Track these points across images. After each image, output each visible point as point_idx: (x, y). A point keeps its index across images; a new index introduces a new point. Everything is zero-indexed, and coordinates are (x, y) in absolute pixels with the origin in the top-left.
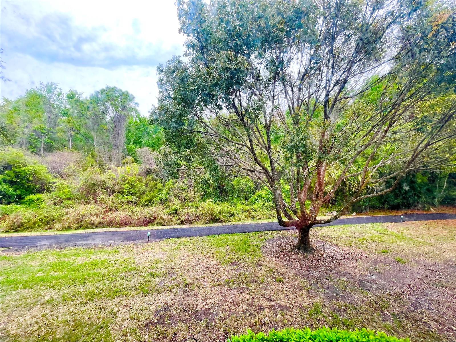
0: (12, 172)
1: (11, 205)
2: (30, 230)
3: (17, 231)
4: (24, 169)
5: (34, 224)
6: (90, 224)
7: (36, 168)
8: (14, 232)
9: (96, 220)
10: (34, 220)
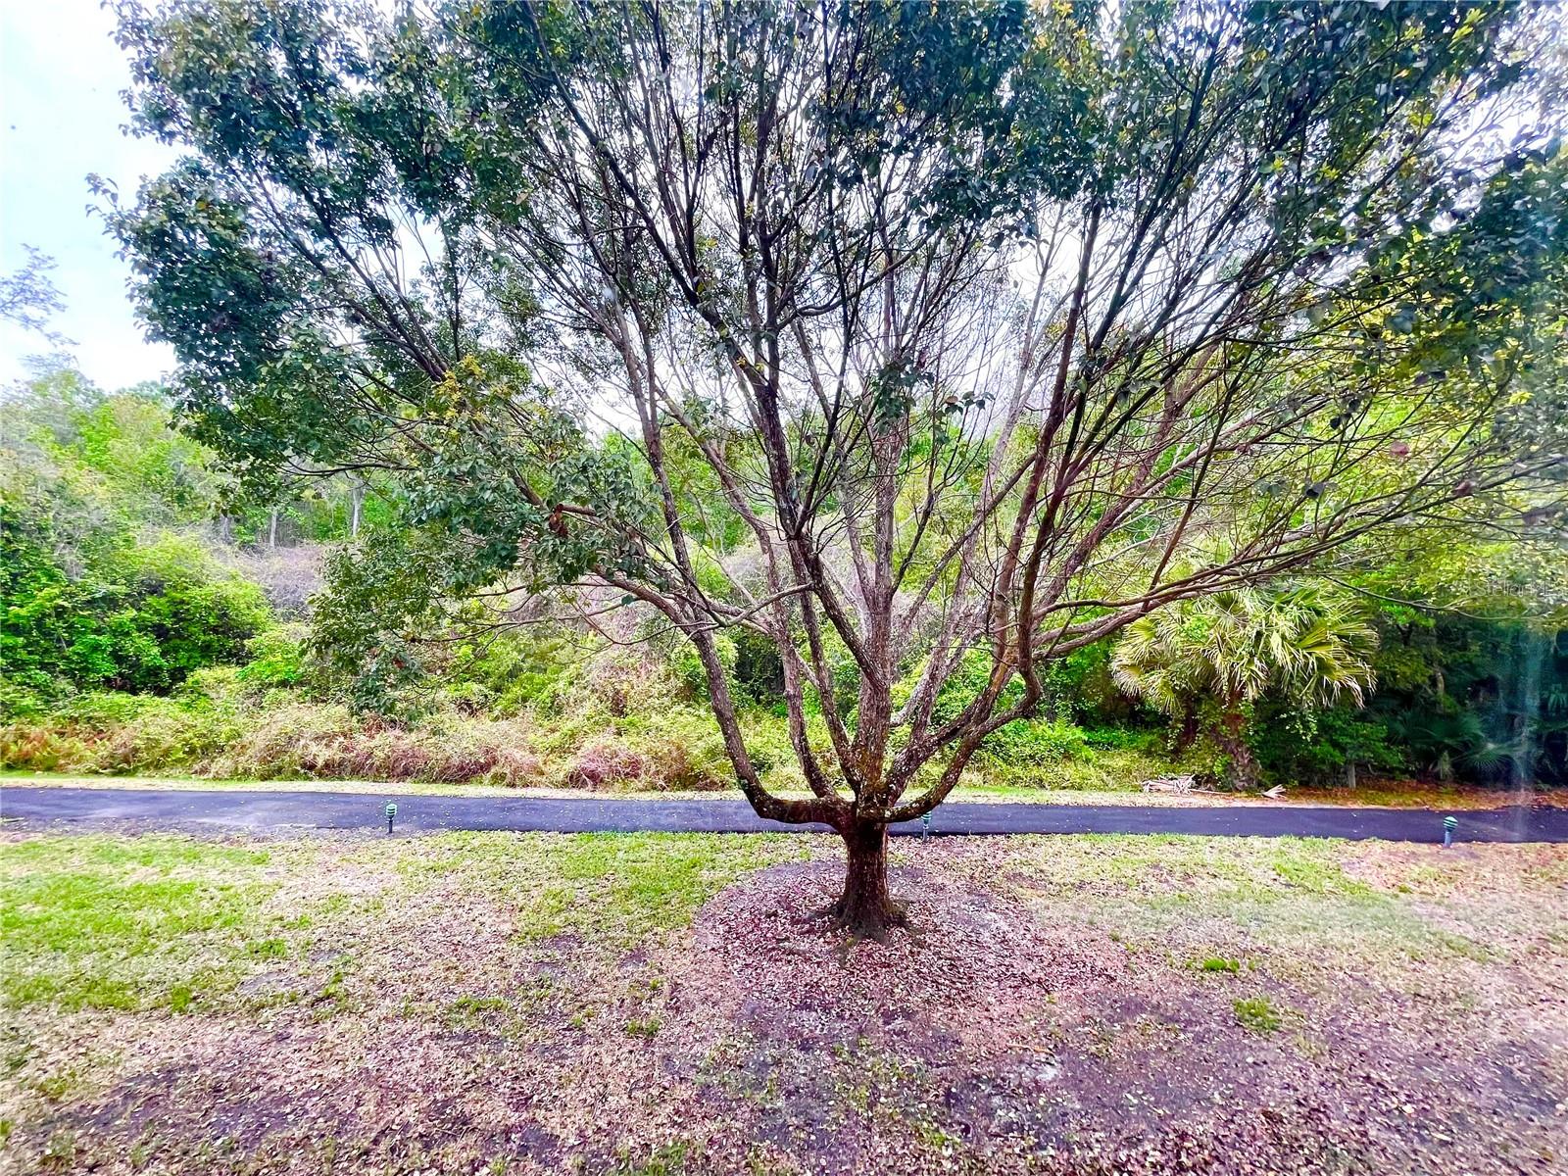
0: (163, 600)
1: (143, 697)
2: (152, 771)
3: (120, 773)
4: (194, 591)
5: (167, 753)
6: (304, 766)
7: (230, 590)
8: (114, 774)
9: (322, 754)
10: (168, 741)
